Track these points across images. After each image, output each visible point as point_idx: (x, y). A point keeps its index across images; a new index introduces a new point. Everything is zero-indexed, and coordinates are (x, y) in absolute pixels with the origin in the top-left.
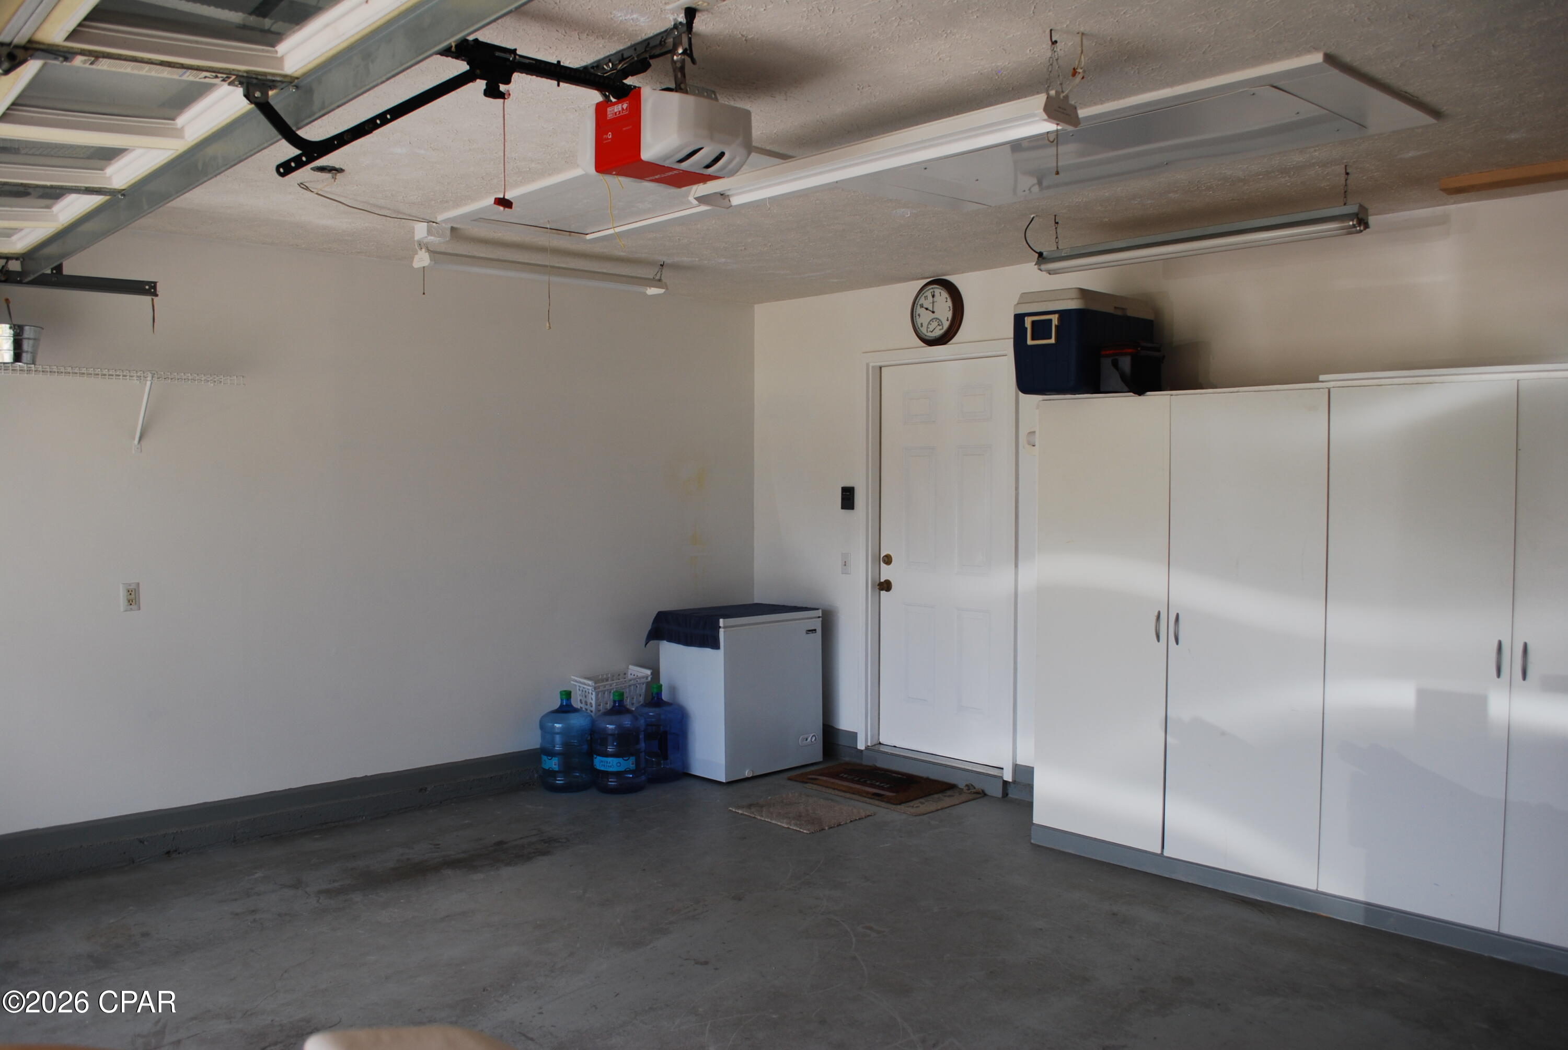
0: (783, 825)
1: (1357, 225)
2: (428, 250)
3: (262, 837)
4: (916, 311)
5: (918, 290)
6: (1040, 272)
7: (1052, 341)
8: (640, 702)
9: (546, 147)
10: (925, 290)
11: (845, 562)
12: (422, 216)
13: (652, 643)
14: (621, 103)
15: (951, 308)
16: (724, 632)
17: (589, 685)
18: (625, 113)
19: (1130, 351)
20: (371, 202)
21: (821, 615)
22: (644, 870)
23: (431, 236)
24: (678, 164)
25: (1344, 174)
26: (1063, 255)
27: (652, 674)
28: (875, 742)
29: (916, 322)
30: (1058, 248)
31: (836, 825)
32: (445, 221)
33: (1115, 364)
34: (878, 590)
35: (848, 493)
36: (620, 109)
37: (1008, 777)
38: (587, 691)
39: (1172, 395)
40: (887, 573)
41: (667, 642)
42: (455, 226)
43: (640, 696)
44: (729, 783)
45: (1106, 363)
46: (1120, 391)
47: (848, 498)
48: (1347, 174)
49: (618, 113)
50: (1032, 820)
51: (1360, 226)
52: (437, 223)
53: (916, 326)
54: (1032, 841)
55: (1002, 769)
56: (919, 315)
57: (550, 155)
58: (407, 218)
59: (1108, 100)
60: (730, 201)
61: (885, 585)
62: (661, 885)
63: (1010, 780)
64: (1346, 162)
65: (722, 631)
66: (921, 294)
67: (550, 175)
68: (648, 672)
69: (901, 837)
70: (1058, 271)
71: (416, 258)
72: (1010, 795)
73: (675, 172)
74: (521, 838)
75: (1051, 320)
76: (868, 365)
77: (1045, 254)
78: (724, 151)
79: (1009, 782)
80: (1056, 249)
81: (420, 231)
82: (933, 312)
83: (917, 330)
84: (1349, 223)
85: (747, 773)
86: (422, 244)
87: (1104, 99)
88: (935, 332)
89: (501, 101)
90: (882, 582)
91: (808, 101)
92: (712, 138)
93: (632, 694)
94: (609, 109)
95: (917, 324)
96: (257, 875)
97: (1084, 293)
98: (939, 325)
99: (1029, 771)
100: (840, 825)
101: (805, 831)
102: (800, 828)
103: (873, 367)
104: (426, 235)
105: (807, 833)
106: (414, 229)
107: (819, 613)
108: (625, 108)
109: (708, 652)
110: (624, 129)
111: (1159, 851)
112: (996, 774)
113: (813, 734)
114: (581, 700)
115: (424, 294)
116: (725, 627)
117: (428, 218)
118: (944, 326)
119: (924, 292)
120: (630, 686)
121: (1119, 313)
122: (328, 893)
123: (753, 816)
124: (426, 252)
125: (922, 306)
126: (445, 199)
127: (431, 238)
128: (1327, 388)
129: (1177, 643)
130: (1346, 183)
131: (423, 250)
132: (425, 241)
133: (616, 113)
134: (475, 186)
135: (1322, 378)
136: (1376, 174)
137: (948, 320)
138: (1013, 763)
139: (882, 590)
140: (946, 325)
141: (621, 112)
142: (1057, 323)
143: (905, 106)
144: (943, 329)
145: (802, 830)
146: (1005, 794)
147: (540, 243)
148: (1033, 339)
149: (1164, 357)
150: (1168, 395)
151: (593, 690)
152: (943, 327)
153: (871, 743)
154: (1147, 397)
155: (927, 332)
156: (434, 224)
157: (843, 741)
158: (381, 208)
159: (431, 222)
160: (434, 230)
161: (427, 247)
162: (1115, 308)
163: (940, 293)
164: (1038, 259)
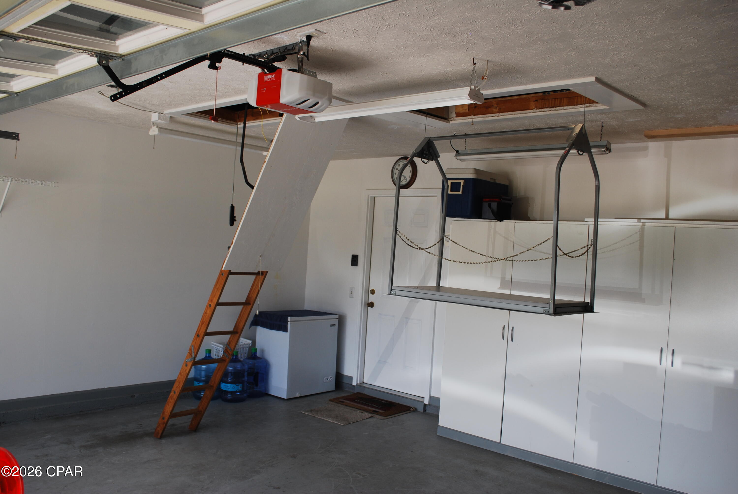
0: (330, 421)
1: (606, 151)
2: (157, 127)
3: (49, 417)
4: (394, 172)
5: (395, 162)
6: (457, 159)
7: (460, 193)
8: (245, 356)
9: (226, 86)
10: (399, 162)
11: (352, 292)
12: (157, 110)
13: (253, 327)
14: (271, 75)
15: (411, 171)
16: (291, 323)
17: (220, 347)
18: (273, 80)
19: (497, 200)
20: (133, 102)
21: (338, 318)
22: (246, 441)
23: (160, 120)
24: (297, 106)
25: (601, 126)
26: (468, 153)
27: (252, 343)
28: (361, 382)
29: (394, 176)
30: (466, 149)
31: (356, 422)
32: (168, 114)
33: (490, 206)
34: (367, 307)
35: (355, 258)
36: (271, 78)
37: (426, 402)
38: (219, 350)
39: (515, 223)
40: (372, 298)
41: (261, 328)
42: (172, 116)
43: (245, 353)
44: (288, 400)
45: (485, 205)
46: (491, 219)
47: (355, 260)
48: (603, 126)
49: (269, 79)
50: (438, 424)
51: (607, 151)
52: (163, 114)
53: (393, 178)
54: (438, 434)
55: (424, 398)
56: (396, 174)
57: (227, 89)
58: (149, 111)
59: (496, 88)
60: (314, 119)
61: (371, 305)
62: (255, 449)
63: (428, 404)
64: (602, 121)
65: (289, 323)
66: (397, 163)
67: (225, 98)
68: (250, 342)
69: (374, 430)
70: (465, 160)
71: (151, 130)
72: (427, 411)
73: (294, 109)
74: (184, 423)
75: (460, 183)
76: (368, 196)
77: (459, 151)
78: (319, 101)
79: (427, 405)
80: (465, 149)
81: (155, 117)
83: (394, 181)
84: (602, 149)
85: (297, 395)
86: (155, 124)
87: (494, 88)
88: (403, 182)
89: (216, 70)
90: (369, 303)
91: (357, 77)
92: (314, 95)
93: (241, 352)
94: (265, 77)
95: (394, 178)
96: (47, 437)
97: (477, 171)
98: (405, 179)
99: (438, 400)
100: (357, 421)
101: (341, 424)
102: (339, 423)
103: (371, 197)
104: (157, 119)
105: (342, 425)
106: (151, 115)
107: (337, 316)
108: (273, 77)
109: (281, 333)
110: (272, 87)
111: (499, 441)
112: (420, 400)
113: (330, 377)
114: (215, 354)
115: (154, 148)
116: (291, 321)
117: (159, 111)
118: (407, 179)
119: (398, 162)
120: (240, 348)
121: (492, 181)
122: (85, 447)
123: (314, 416)
124: (156, 128)
125: (397, 169)
126: (170, 104)
127: (160, 121)
128: (588, 224)
129: (512, 341)
130: (602, 130)
131: (155, 126)
132: (157, 122)
133: (268, 79)
134: (187, 99)
135: (586, 220)
136: (615, 127)
137: (409, 177)
138: (429, 395)
139: (369, 307)
140: (408, 179)
141: (271, 79)
142: (463, 184)
143: (402, 83)
144: (406, 181)
145: (339, 424)
146: (425, 410)
147: (213, 127)
148: (451, 191)
149: (512, 203)
150: (513, 222)
151: (222, 349)
153: (359, 382)
154: (504, 223)
156: (162, 114)
157: (345, 381)
158: (137, 105)
159: (160, 113)
160: (161, 117)
161: (157, 125)
162: (491, 179)
164: (456, 154)
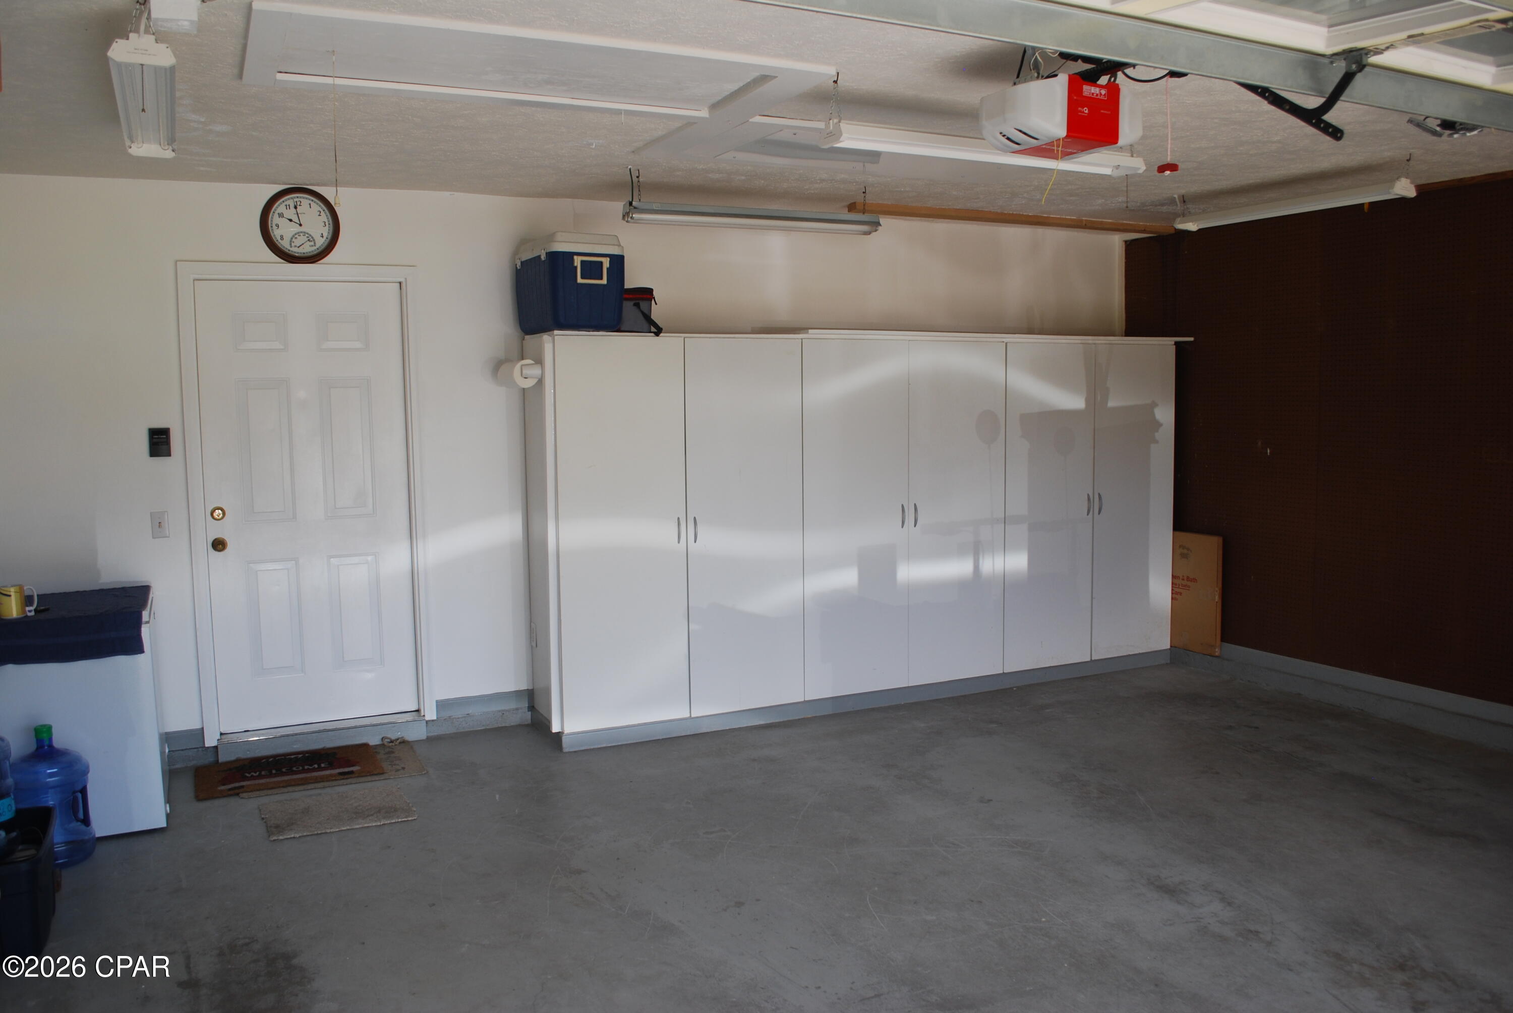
4: (268, 220)
5: (272, 195)
7: (604, 282)
10: (282, 197)
11: (160, 523)
14: (1099, 88)
15: (323, 225)
18: (1103, 98)
29: (270, 233)
33: (638, 307)
36: (1097, 93)
37: (431, 715)
39: (686, 338)
46: (639, 331)
47: (159, 442)
49: (1095, 95)
53: (270, 239)
54: (565, 751)
56: (278, 226)
63: (434, 718)
65: (145, 628)
66: (277, 200)
70: (640, 222)
72: (429, 734)
75: (601, 263)
79: (432, 721)
82: (301, 225)
83: (271, 243)
88: (301, 248)
94: (1085, 88)
95: (271, 236)
98: (308, 239)
108: (1102, 93)
118: (317, 242)
119: (280, 198)
125: (281, 215)
128: (800, 339)
129: (695, 542)
133: (1091, 94)
137: (319, 236)
140: (321, 241)
141: (1099, 95)
142: (608, 266)
144: (311, 245)
152: (315, 243)
155: (291, 247)
163: (310, 204)
